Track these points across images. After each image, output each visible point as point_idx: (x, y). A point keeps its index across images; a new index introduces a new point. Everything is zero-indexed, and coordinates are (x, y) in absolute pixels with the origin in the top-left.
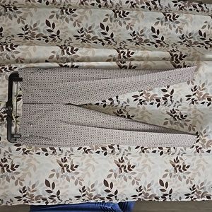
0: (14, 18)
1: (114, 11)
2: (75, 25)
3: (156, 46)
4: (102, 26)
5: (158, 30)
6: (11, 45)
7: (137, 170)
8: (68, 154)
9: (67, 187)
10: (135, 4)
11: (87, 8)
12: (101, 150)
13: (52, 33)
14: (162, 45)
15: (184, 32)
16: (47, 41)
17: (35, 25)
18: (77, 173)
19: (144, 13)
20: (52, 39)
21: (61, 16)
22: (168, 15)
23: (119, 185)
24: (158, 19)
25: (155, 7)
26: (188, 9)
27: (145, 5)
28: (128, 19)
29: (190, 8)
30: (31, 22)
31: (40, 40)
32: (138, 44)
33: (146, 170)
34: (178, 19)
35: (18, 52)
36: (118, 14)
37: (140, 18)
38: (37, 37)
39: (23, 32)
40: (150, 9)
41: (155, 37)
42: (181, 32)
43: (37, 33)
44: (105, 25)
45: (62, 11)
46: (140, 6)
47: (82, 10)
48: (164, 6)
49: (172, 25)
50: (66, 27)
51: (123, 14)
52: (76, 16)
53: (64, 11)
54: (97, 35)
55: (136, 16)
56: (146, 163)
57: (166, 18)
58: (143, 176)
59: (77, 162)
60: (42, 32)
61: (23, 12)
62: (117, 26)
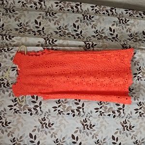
0: (12, 18)
1: (83, 15)
2: (55, 24)
3: (112, 41)
4: (74, 25)
5: (114, 30)
6: (10, 36)
7: (96, 128)
8: (47, 114)
9: (45, 139)
10: (98, 11)
11: (64, 13)
12: (70, 112)
13: (39, 29)
14: (116, 40)
15: (132, 32)
16: (35, 34)
17: (27, 23)
18: (53, 129)
19: (104, 17)
20: (38, 33)
21: (45, 17)
22: (121, 19)
23: (82, 139)
24: (114, 22)
25: (112, 14)
26: (135, 16)
27: (105, 12)
28: (93, 21)
29: (137, 15)
30: (25, 21)
31: (30, 33)
32: (99, 39)
33: (103, 128)
34: (128, 23)
35: (14, 41)
36: (86, 17)
37: (102, 21)
38: (28, 31)
39: (18, 28)
40: (109, 15)
41: (112, 34)
42: (130, 32)
43: (28, 28)
44: (77, 24)
45: (47, 14)
46: (101, 13)
47: (60, 14)
48: (118, 13)
49: (124, 27)
50: (49, 25)
51: (89, 18)
52: (56, 17)
53: (48, 14)
54: (70, 32)
55: (98, 19)
56: (103, 123)
57: (120, 21)
58: (100, 133)
59: (53, 121)
60: (32, 28)
61: (19, 13)
62: (85, 26)
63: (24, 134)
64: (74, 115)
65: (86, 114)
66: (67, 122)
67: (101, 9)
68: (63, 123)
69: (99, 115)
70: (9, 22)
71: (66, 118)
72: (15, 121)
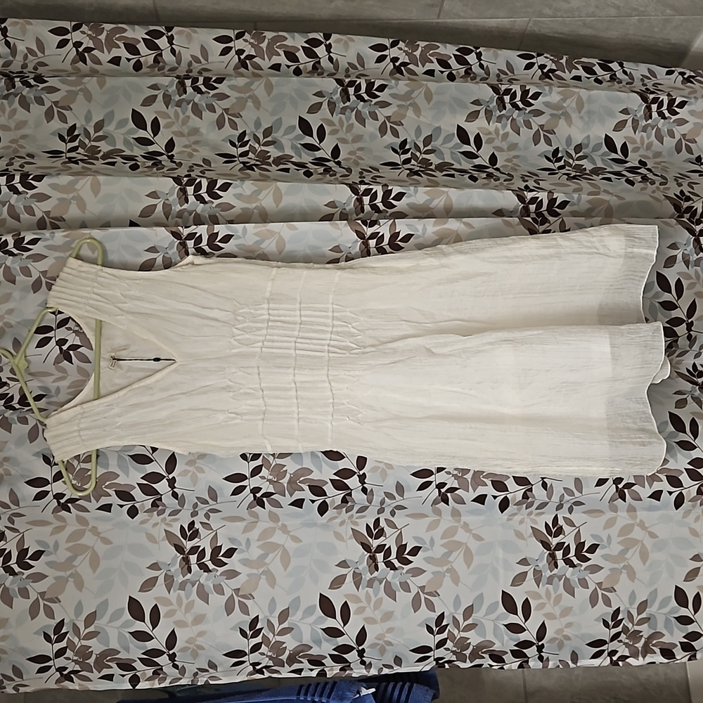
1: (340, 82)
2: (220, 124)
3: (474, 179)
4: (305, 127)
5: (478, 138)
6: (24, 177)
7: (427, 560)
8: (203, 510)
9: (199, 619)
10: (404, 64)
11: (258, 76)
12: (307, 494)
13: (151, 148)
16: (134, 168)
17: (99, 126)
18: (233, 574)
19: (432, 86)
20: (150, 163)
21: (177, 98)
22: (507, 92)
23: (369, 613)
24: (477, 102)
25: (468, 72)
26: (567, 75)
27: (437, 67)
28: (385, 104)
29: (574, 73)
30: (88, 118)
31: (113, 164)
32: (417, 173)
33: (457, 560)
34: (537, 104)
37: (421, 101)
38: (104, 157)
39: (61, 146)
41: (470, 155)
42: (549, 142)
43: (104, 147)
44: (315, 121)
45: (182, 83)
46: (420, 70)
47: (241, 81)
48: (493, 70)
49: (520, 120)
50: (195, 131)
51: (368, 92)
52: (223, 97)
53: (188, 82)
54: (288, 151)
55: (407, 96)
56: (456, 538)
57: (501, 100)
58: (447, 580)
59: (232, 540)
60: (120, 146)
61: (64, 88)
62: (351, 127)
63: (105, 604)
64: (323, 509)
65: (376, 500)
66: (296, 539)
67: (417, 53)
68: (275, 546)
69: (435, 502)
70: (21, 124)
71: (290, 523)
72: (63, 545)
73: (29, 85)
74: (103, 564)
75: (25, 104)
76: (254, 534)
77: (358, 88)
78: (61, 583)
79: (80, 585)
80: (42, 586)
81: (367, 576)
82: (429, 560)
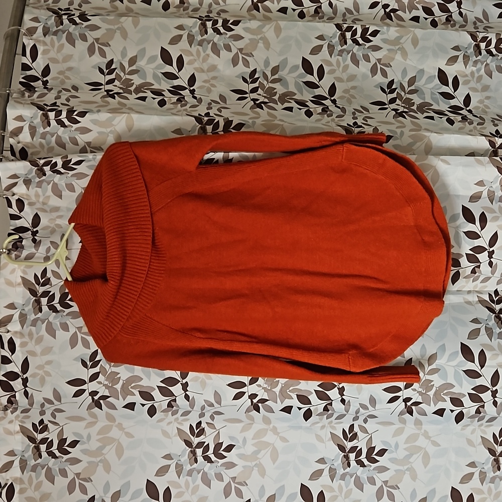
0: (79, 42)
1: (339, 26)
3: (451, 122)
4: (307, 66)
5: (456, 80)
6: (70, 112)
8: (209, 411)
10: (394, 11)
11: (268, 19)
12: (295, 403)
13: (176, 82)
14: (464, 118)
16: (162, 103)
17: (132, 61)
18: (232, 465)
19: (419, 32)
20: (175, 98)
21: (199, 38)
22: (484, 39)
24: (456, 48)
25: (448, 20)
27: (421, 14)
28: (376, 48)
30: (124, 54)
31: (143, 99)
32: (401, 115)
33: (417, 461)
35: (85, 131)
37: (408, 46)
38: (137, 90)
39: (102, 79)
41: (447, 96)
43: (137, 80)
44: (315, 63)
45: (204, 25)
46: (407, 16)
47: (254, 24)
48: (471, 17)
49: (493, 65)
50: (213, 68)
51: (363, 37)
52: (238, 38)
53: (209, 24)
54: (292, 88)
55: (396, 42)
56: (417, 444)
57: (477, 47)
58: (407, 477)
59: (231, 438)
60: (150, 80)
61: (104, 26)
62: (346, 67)
63: (127, 485)
64: (308, 415)
65: (353, 409)
66: (284, 440)
68: (267, 444)
69: (401, 413)
70: (68, 58)
71: (280, 426)
72: (94, 437)
73: (75, 23)
74: (127, 454)
75: (71, 40)
76: (250, 434)
77: (354, 33)
78: (93, 466)
79: (108, 468)
80: (77, 468)
81: (341, 471)
82: (393, 460)
